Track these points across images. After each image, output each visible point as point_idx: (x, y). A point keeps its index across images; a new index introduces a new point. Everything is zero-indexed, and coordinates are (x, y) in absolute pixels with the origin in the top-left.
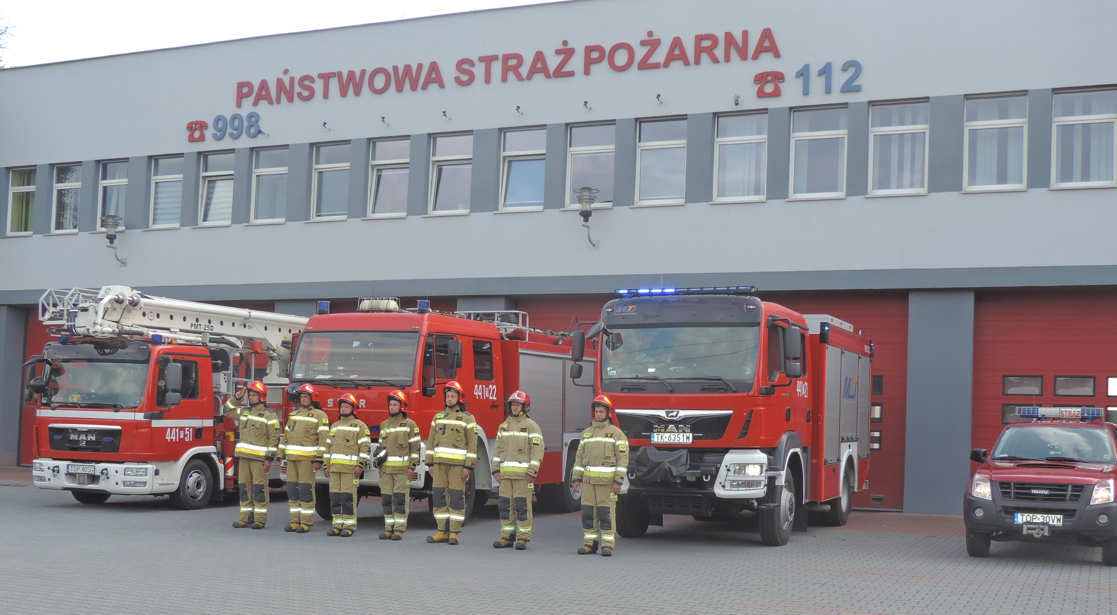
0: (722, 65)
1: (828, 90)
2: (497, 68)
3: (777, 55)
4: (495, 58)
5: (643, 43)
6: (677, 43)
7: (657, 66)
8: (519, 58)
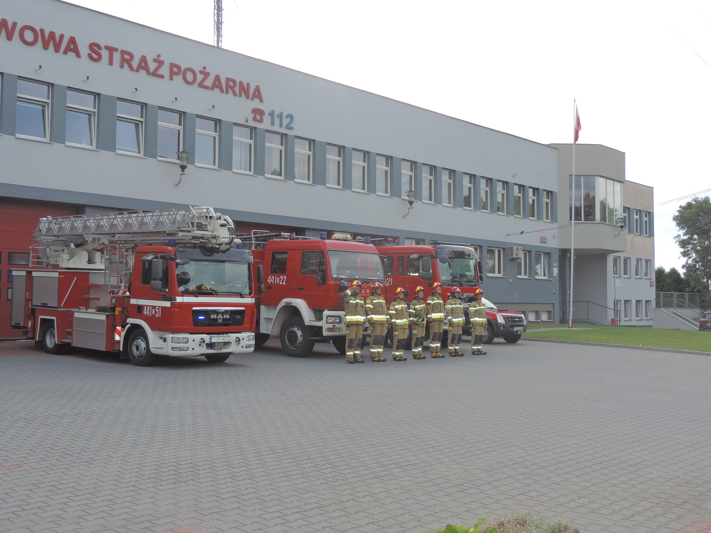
0: (237, 98)
1: (281, 126)
2: (117, 57)
3: (261, 100)
4: (116, 50)
5: (201, 72)
6: (217, 78)
7: (207, 88)
8: (131, 55)
